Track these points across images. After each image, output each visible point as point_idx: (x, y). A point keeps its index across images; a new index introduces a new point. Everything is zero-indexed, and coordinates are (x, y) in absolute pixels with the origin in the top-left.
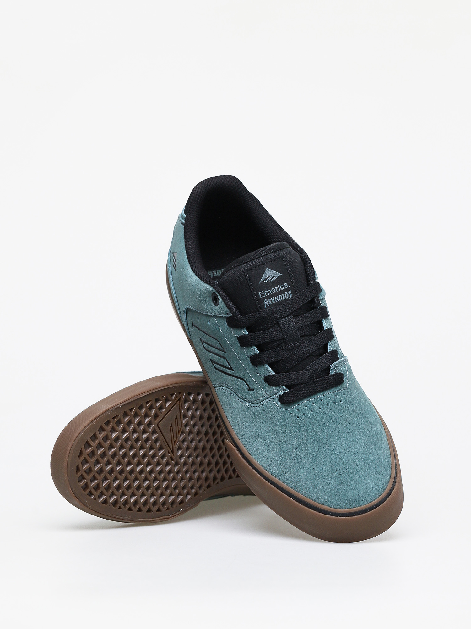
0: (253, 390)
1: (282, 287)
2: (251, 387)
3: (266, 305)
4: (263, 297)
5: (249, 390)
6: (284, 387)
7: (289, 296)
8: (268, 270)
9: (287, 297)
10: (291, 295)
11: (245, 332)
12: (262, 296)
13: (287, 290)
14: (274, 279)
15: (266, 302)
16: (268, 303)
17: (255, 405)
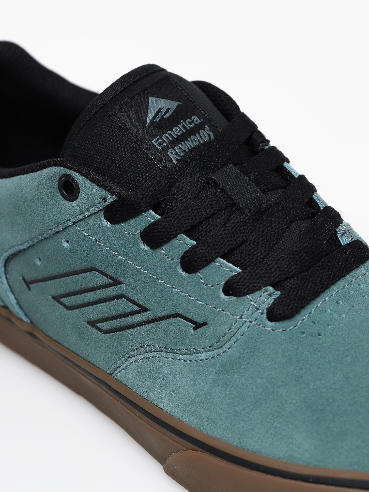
0: (205, 324)
1: (191, 123)
2: (199, 320)
3: (175, 157)
4: (163, 146)
5: (195, 329)
6: (271, 289)
7: (209, 135)
8: (152, 99)
9: (205, 137)
10: (211, 134)
11: (153, 217)
12: (160, 144)
13: (200, 127)
14: (170, 112)
15: (171, 153)
16: (177, 154)
17: (221, 351)
